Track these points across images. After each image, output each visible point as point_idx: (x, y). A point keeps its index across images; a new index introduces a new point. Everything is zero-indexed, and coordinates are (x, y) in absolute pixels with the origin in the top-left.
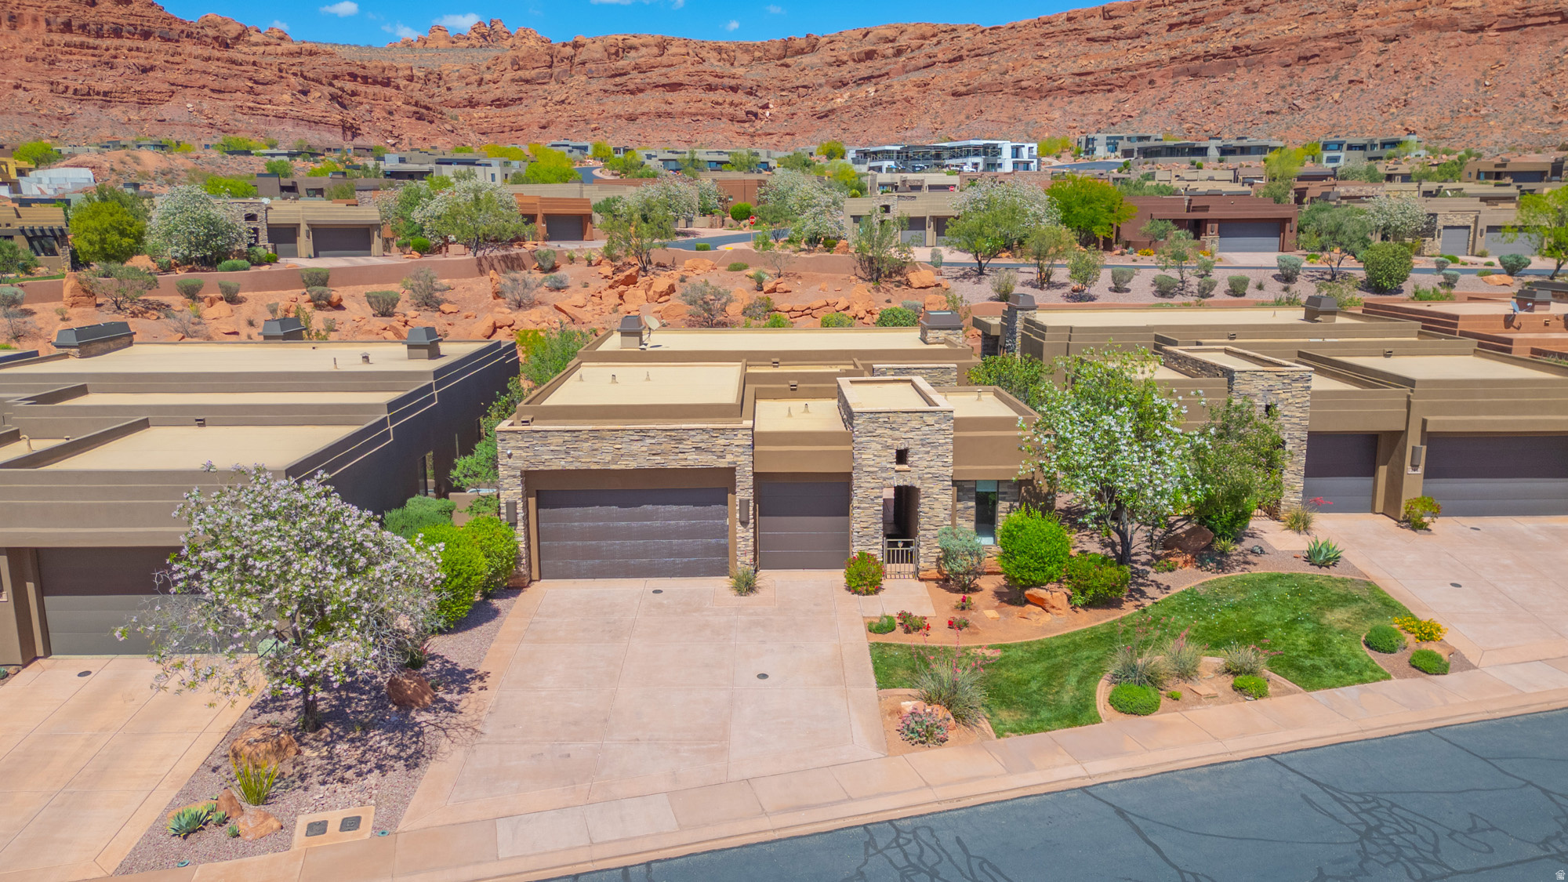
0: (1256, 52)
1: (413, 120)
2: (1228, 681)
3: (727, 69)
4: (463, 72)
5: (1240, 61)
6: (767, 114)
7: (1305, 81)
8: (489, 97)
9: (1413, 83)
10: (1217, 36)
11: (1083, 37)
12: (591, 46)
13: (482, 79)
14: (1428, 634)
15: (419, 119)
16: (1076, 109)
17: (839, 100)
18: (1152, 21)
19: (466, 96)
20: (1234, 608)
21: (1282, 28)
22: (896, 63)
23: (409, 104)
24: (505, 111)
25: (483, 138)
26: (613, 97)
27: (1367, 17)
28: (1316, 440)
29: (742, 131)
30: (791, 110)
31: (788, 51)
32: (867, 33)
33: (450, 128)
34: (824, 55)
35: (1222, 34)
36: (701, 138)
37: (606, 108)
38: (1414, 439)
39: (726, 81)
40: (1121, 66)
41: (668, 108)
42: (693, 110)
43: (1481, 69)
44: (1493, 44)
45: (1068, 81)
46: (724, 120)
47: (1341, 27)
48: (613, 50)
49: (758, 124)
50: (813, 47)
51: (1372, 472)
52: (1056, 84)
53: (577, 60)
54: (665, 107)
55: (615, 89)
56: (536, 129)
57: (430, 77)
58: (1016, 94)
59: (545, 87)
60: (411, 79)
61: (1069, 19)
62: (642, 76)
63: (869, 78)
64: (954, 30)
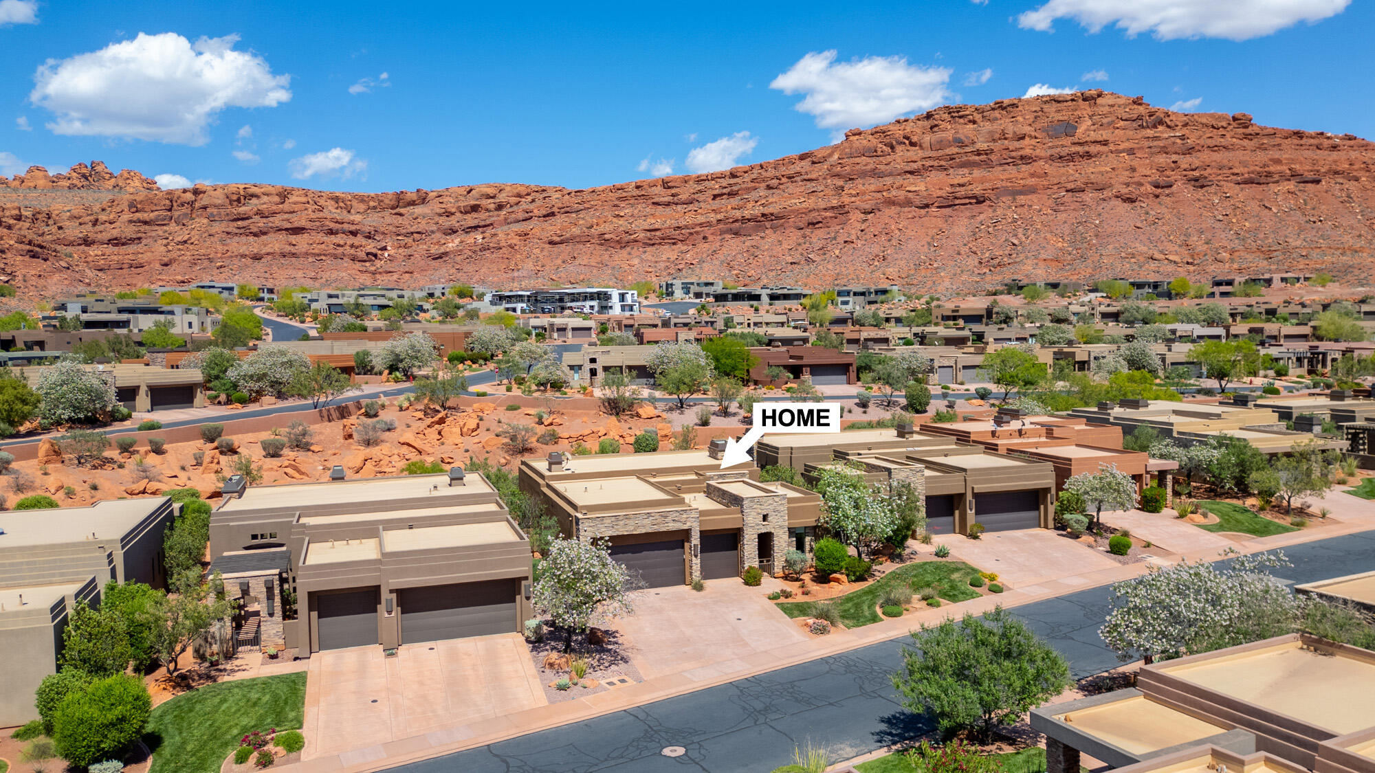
0: (778, 218)
1: (27, 258)
2: (924, 603)
3: (344, 216)
4: (75, 212)
5: (768, 224)
6: (386, 255)
7: (815, 240)
8: (106, 236)
9: (887, 244)
10: (750, 205)
11: (650, 202)
12: (212, 193)
13: (97, 220)
14: (992, 578)
15: (33, 257)
16: (650, 258)
17: (450, 245)
18: (700, 191)
19: (81, 235)
20: (915, 576)
21: (793, 201)
22: (498, 216)
23: (22, 242)
24: (123, 249)
25: (100, 274)
26: (236, 239)
27: (851, 195)
28: (929, 499)
29: (364, 269)
30: (408, 252)
31: (400, 202)
32: (471, 190)
33: (65, 265)
34: (433, 207)
35: (752, 204)
36: (326, 275)
37: (230, 248)
38: (969, 497)
39: (346, 226)
40: (680, 225)
41: (293, 249)
42: (316, 251)
43: (930, 234)
44: (935, 218)
45: (642, 235)
46: (346, 259)
47: (835, 202)
48: (235, 197)
49: (378, 263)
50: (423, 199)
51: (952, 514)
52: (632, 237)
53: (197, 205)
54: (288, 248)
55: (237, 231)
56: (158, 266)
57: (39, 216)
58: (601, 244)
59: (165, 228)
60: (19, 218)
61: (638, 187)
62: (265, 220)
63: (476, 227)
64: (544, 190)
